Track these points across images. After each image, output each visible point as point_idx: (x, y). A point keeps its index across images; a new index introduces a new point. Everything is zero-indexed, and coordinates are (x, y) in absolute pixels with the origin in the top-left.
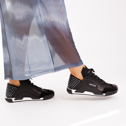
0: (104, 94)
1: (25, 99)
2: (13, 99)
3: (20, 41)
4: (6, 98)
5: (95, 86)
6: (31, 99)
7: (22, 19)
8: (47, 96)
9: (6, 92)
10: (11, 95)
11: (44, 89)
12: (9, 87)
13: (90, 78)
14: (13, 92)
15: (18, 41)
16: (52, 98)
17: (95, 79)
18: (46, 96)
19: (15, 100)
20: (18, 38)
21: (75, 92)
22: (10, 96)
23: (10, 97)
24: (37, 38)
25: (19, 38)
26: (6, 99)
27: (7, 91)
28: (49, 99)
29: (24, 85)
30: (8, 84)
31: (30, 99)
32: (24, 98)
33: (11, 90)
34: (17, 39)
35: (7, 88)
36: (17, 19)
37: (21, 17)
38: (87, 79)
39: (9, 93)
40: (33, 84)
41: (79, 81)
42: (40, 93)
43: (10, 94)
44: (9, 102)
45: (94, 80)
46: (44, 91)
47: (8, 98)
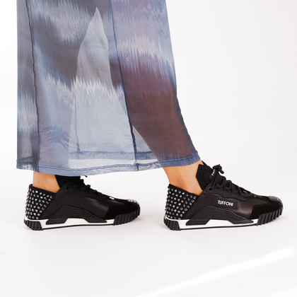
0: (256, 221)
1: (70, 221)
2: (43, 222)
3: (64, 88)
4: (27, 219)
5: (232, 204)
6: (86, 223)
7: (73, 40)
8: (123, 215)
9: (27, 207)
10: (38, 212)
11: (116, 199)
12: (33, 194)
13: (218, 188)
14: (43, 206)
15: (61, 87)
16: (134, 219)
17: (228, 188)
18: (120, 216)
19: (47, 223)
20: (62, 81)
21: (187, 224)
22: (37, 216)
23: (35, 217)
24: (103, 89)
25: (63, 83)
26: (26, 222)
27: (28, 203)
28: (128, 224)
29: (67, 188)
30: (31, 186)
31: (82, 221)
32: (69, 219)
33: (38, 201)
34: (59, 83)
35: (29, 195)
36: (63, 40)
37: (72, 36)
38: (210, 190)
39: (33, 208)
40: (89, 186)
41: (192, 198)
42: (106, 209)
43: (35, 209)
44: (34, 230)
45: (227, 191)
46: (114, 203)
47: (32, 219)
